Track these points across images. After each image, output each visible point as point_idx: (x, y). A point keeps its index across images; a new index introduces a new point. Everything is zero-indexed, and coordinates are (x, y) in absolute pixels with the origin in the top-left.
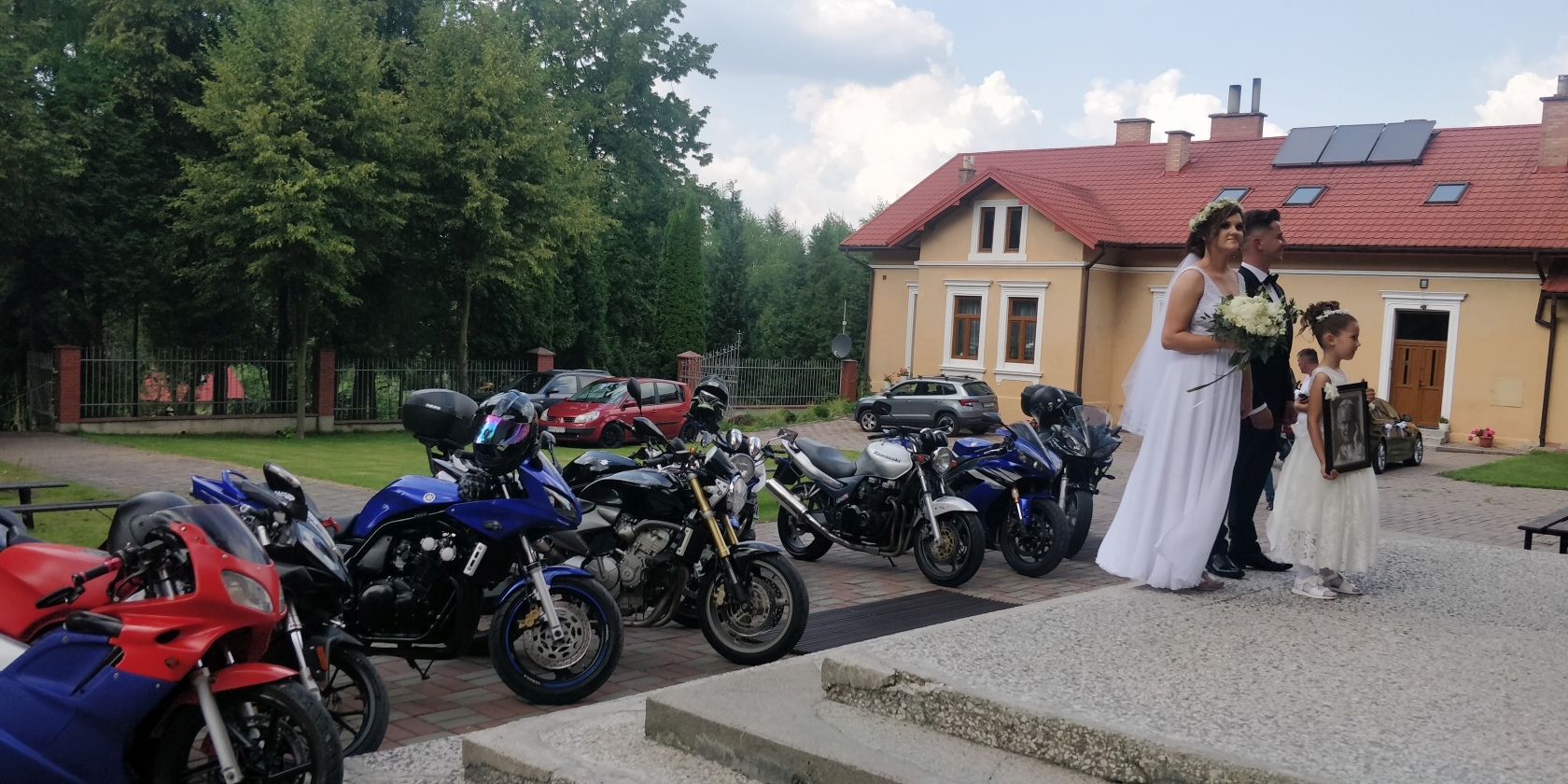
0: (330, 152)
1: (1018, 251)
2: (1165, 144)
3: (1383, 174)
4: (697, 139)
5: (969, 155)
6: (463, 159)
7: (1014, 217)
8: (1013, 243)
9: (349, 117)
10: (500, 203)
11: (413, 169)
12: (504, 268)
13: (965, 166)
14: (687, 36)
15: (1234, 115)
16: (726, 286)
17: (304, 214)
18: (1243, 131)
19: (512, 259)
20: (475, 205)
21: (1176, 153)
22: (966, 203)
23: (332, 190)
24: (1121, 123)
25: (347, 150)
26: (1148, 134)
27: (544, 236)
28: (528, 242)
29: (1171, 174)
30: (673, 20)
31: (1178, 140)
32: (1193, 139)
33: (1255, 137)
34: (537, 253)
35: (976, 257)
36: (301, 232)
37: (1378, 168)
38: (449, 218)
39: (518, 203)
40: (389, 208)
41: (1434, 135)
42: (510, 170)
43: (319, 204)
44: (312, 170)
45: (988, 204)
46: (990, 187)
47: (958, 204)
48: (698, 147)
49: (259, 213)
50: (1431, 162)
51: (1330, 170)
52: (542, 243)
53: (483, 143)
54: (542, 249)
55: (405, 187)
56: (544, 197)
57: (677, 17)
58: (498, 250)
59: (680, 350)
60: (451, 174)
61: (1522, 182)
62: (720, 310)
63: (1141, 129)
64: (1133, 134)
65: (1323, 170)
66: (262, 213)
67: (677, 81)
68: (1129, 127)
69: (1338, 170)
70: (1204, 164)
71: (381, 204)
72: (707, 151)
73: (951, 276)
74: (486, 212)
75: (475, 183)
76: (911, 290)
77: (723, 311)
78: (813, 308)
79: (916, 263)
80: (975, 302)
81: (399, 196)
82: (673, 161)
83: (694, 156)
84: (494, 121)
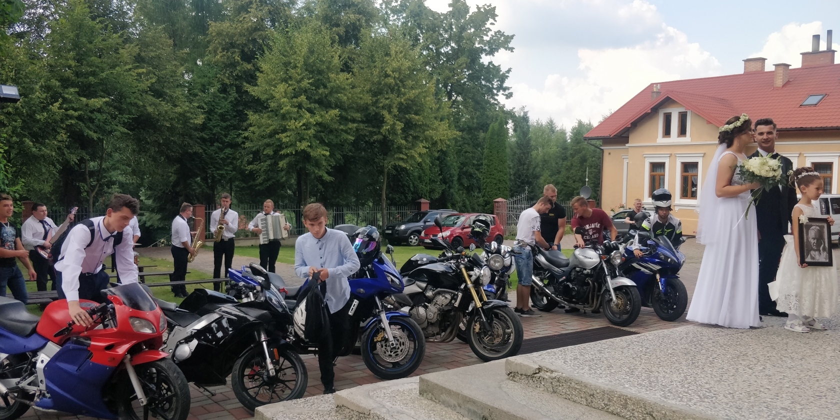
0: (317, 106)
1: (685, 136)
2: (774, 71)
4: (505, 85)
5: (657, 84)
6: (381, 105)
7: (683, 118)
8: (683, 131)
9: (325, 87)
10: (399, 126)
11: (358, 111)
12: (402, 159)
13: (655, 90)
14: (499, 32)
15: (816, 52)
16: (521, 162)
17: (305, 137)
18: (822, 61)
19: (406, 155)
20: (387, 128)
21: (780, 76)
22: (655, 110)
23: (318, 124)
24: (747, 61)
25: (324, 104)
26: (763, 66)
27: (422, 142)
28: (414, 145)
29: (777, 89)
30: (492, 24)
31: (781, 69)
32: (790, 68)
33: (830, 64)
34: (418, 151)
35: (661, 140)
36: (303, 146)
38: (375, 135)
39: (409, 125)
40: (346, 132)
42: (405, 109)
43: (312, 132)
44: (308, 115)
45: (668, 110)
46: (668, 101)
47: (650, 111)
48: (505, 89)
49: (284, 138)
52: (421, 145)
53: (391, 96)
54: (421, 148)
55: (354, 121)
56: (422, 121)
57: (493, 22)
58: (399, 149)
59: (495, 197)
60: (376, 113)
62: (518, 175)
63: (759, 64)
64: (754, 67)
66: (285, 137)
67: (493, 55)
68: (752, 63)
70: (798, 82)
71: (342, 130)
72: (510, 91)
73: (647, 152)
74: (393, 131)
75: (387, 116)
76: (625, 160)
77: (520, 175)
78: (572, 171)
79: (627, 145)
80: (662, 165)
81: (351, 125)
82: (492, 97)
83: (503, 94)
84: (396, 84)
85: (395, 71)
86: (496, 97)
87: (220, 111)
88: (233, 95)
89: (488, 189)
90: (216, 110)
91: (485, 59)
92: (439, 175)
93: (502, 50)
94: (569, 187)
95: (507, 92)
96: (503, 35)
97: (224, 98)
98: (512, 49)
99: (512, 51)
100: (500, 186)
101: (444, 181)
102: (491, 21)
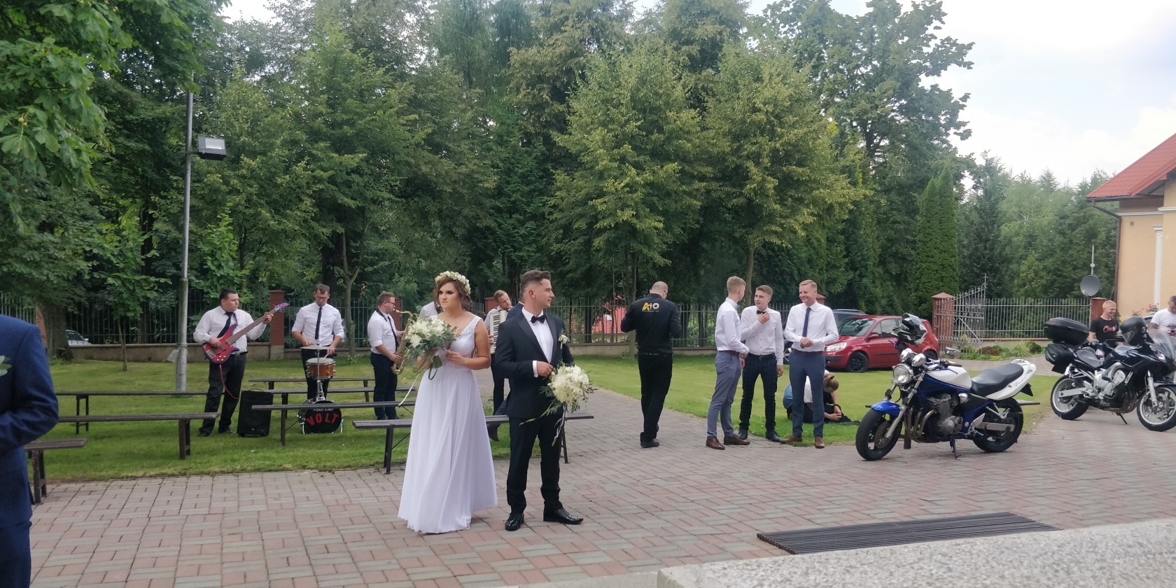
0: (648, 158)
4: (958, 119)
6: (745, 153)
9: (661, 130)
10: (772, 183)
11: (708, 163)
12: (776, 233)
14: (948, 39)
16: (981, 238)
17: (629, 203)
19: (781, 225)
20: (753, 186)
23: (649, 184)
25: (660, 156)
27: (807, 206)
28: (794, 212)
30: (937, 28)
34: (801, 219)
36: (626, 215)
38: (735, 198)
39: (787, 182)
40: (690, 194)
42: (781, 158)
43: (638, 195)
44: (634, 171)
49: (599, 204)
52: (805, 211)
53: (760, 139)
54: (806, 216)
55: (702, 178)
56: (808, 176)
57: (939, 24)
58: (771, 217)
59: (935, 292)
60: (736, 165)
62: (975, 257)
66: (601, 204)
67: (939, 76)
71: (684, 192)
72: (967, 128)
74: (761, 191)
75: (753, 169)
76: (1158, 234)
77: (979, 258)
78: (1071, 252)
79: (1160, 209)
81: (697, 185)
82: (938, 139)
83: (955, 133)
84: (769, 122)
85: (769, 103)
86: (945, 138)
87: (520, 171)
88: (539, 147)
89: (923, 280)
90: (516, 169)
91: (926, 82)
92: (845, 257)
93: (953, 67)
94: (1066, 277)
95: (961, 131)
96: (955, 44)
97: (527, 152)
98: (969, 65)
99: (969, 68)
100: (944, 274)
101: (852, 266)
102: (936, 23)
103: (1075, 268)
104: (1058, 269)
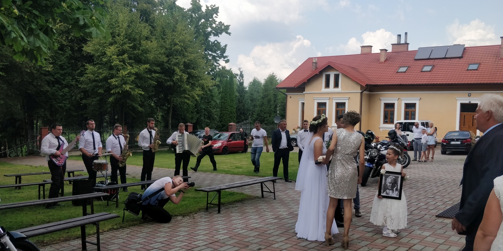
0: (133, 61)
2: (379, 53)
3: (451, 61)
4: (225, 55)
5: (315, 58)
6: (172, 62)
7: (337, 77)
8: (336, 85)
9: (139, 49)
10: (185, 76)
11: (158, 66)
12: (186, 98)
13: (314, 61)
14: (221, 22)
15: (399, 44)
17: (128, 82)
18: (402, 49)
19: (189, 95)
20: (178, 77)
21: (383, 56)
22: (321, 73)
23: (136, 74)
24: (362, 47)
25: (139, 61)
26: (371, 50)
27: (197, 87)
28: (193, 89)
29: (382, 63)
30: (215, 17)
31: (384, 52)
32: (388, 51)
33: (406, 50)
34: (197, 93)
35: (324, 90)
36: (127, 87)
37: (449, 60)
38: (168, 82)
39: (191, 76)
40: (150, 79)
41: (465, 49)
42: (187, 66)
43: (133, 78)
45: (328, 73)
46: (329, 68)
47: (318, 73)
48: (225, 57)
49: (114, 81)
50: (465, 57)
51: (433, 60)
52: (197, 89)
53: (179, 57)
54: (198, 91)
55: (155, 72)
56: (197, 74)
57: (217, 16)
58: (184, 91)
59: (229, 122)
60: (169, 67)
61: (496, 63)
63: (369, 49)
64: (366, 50)
65: (431, 60)
67: (218, 36)
68: (365, 48)
69: (436, 60)
70: (391, 60)
71: (148, 78)
72: (228, 59)
73: (316, 96)
74: (181, 80)
75: (177, 70)
77: (239, 109)
79: (304, 92)
80: (324, 104)
81: (154, 75)
82: (215, 62)
83: (223, 60)
84: (182, 50)
85: (181, 42)
86: (218, 62)
87: (60, 63)
88: (69, 52)
89: (224, 117)
90: (57, 62)
91: (212, 39)
93: (224, 34)
95: (226, 59)
96: (223, 25)
97: (61, 54)
99: (230, 35)
100: (231, 115)
102: (215, 15)
103: (265, 113)
104: (259, 114)
